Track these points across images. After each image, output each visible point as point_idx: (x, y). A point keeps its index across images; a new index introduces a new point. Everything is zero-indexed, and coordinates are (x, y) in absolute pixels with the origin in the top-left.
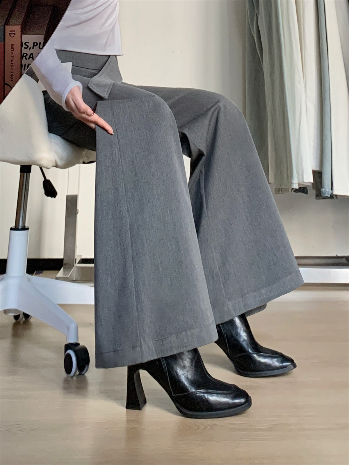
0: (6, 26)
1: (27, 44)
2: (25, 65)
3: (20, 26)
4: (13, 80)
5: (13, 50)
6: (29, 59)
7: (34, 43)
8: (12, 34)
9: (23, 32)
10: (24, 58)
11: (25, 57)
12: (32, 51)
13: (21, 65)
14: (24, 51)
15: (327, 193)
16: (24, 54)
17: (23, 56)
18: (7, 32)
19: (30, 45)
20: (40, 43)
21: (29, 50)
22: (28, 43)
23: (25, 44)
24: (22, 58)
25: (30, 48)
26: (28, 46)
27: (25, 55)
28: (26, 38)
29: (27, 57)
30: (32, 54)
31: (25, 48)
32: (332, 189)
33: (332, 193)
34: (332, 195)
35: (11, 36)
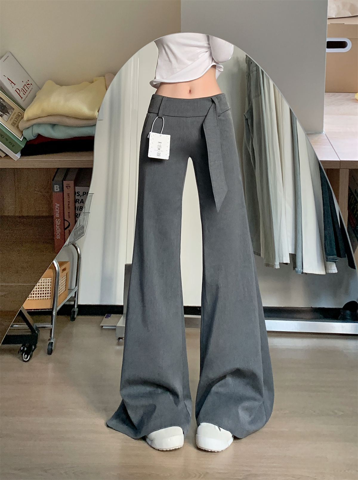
0: (64, 182)
2: (78, 207)
3: (73, 182)
4: (70, 218)
5: (69, 197)
6: (80, 203)
7: (84, 192)
8: (68, 186)
9: (75, 185)
10: (77, 202)
12: (82, 198)
13: (75, 207)
14: (77, 198)
18: (65, 185)
19: (81, 194)
22: (80, 192)
23: (78, 192)
25: (81, 196)
26: (79, 194)
27: (78, 200)
28: (78, 189)
30: (82, 200)
31: (77, 196)
32: (302, 269)
33: (302, 272)
34: (302, 273)
35: (67, 188)
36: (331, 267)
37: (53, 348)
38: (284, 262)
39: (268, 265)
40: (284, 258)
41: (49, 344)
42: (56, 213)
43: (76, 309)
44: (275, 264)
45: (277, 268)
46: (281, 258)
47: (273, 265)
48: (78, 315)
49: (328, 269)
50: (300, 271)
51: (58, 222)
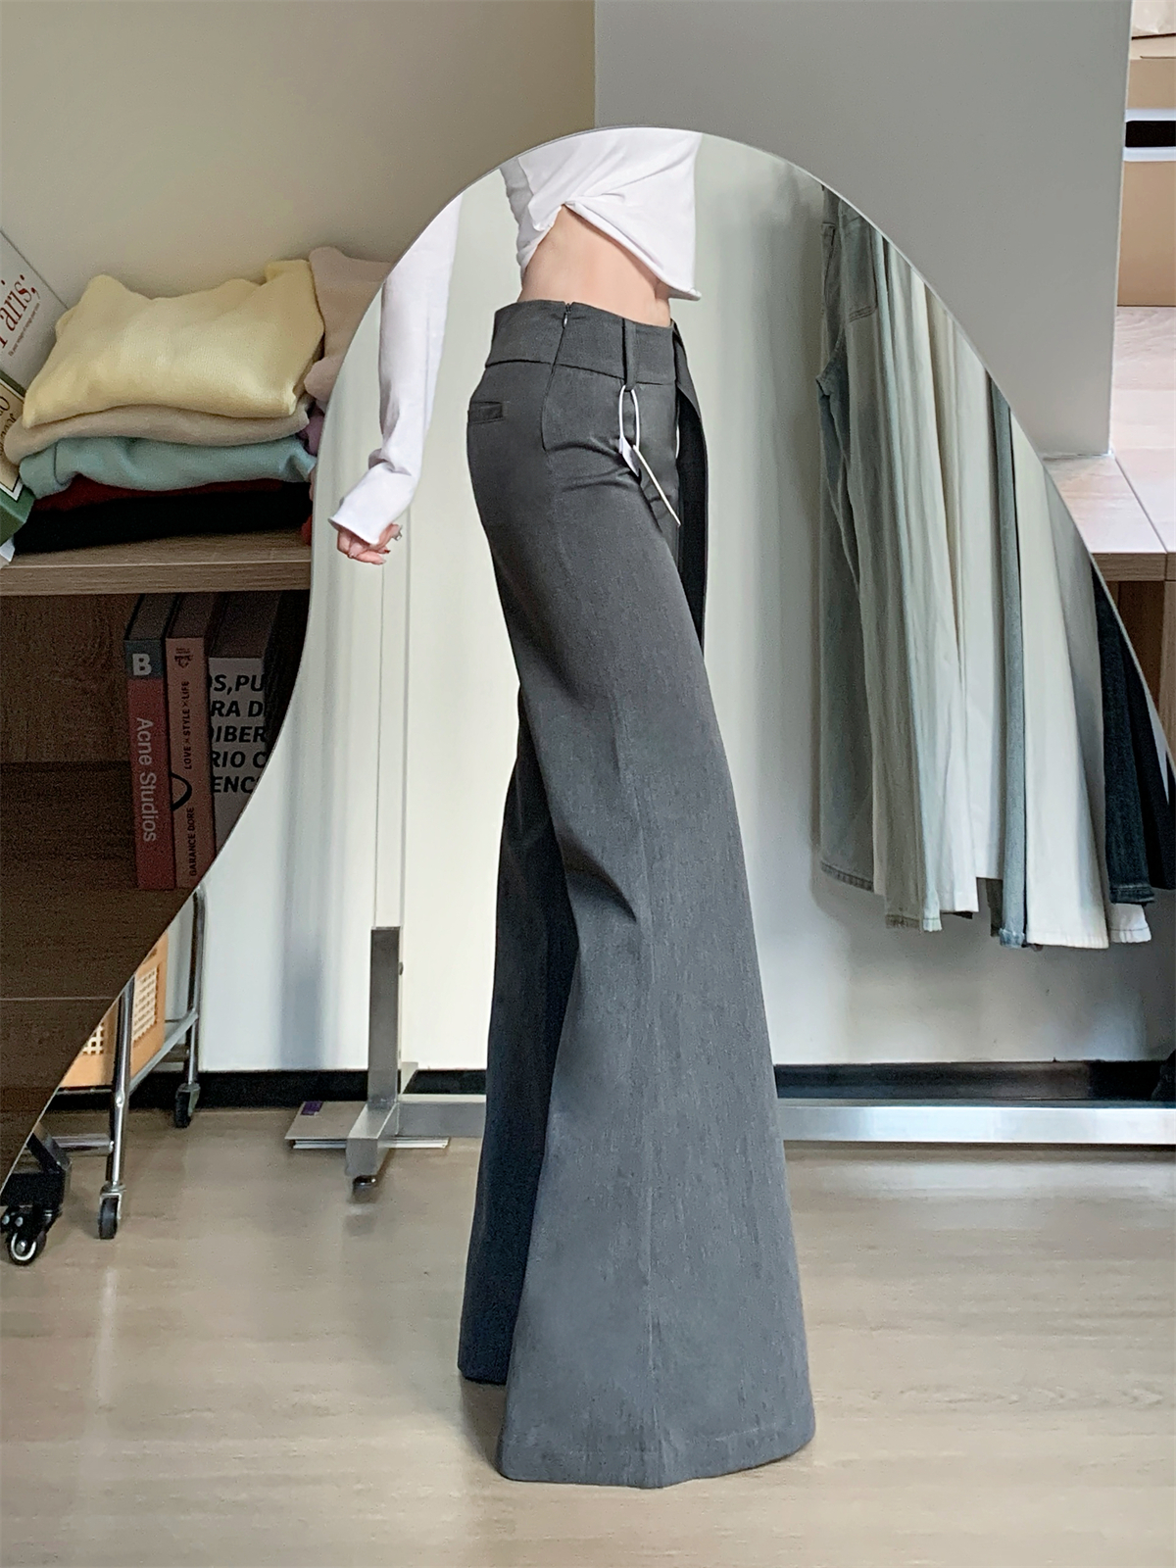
0: (168, 641)
1: (221, 679)
2: (220, 729)
3: (201, 641)
4: (190, 768)
5: (186, 695)
6: (228, 715)
7: (239, 677)
8: (183, 658)
9: (209, 652)
10: (217, 712)
11: (220, 710)
12: (234, 696)
13: (211, 731)
14: (215, 696)
15: (1013, 940)
16: (215, 703)
17: (214, 708)
18: (171, 654)
19: (230, 682)
20: (254, 677)
21: (228, 693)
22: (224, 677)
23: (217, 678)
24: (211, 714)
25: (230, 690)
26: (224, 685)
27: (218, 705)
28: (217, 665)
29: (224, 711)
30: (234, 703)
31: (216, 689)
32: (1025, 931)
33: (1025, 940)
34: (1025, 945)
35: (180, 664)
36: (1129, 920)
37: (119, 1217)
38: (958, 909)
39: (896, 921)
40: (958, 894)
41: (104, 1202)
42: (140, 752)
43: (192, 1087)
44: (924, 918)
45: (931, 930)
46: (947, 896)
47: (920, 918)
48: (200, 1105)
49: (1119, 930)
50: (1017, 937)
51: (146, 786)
